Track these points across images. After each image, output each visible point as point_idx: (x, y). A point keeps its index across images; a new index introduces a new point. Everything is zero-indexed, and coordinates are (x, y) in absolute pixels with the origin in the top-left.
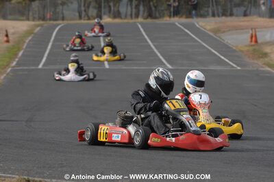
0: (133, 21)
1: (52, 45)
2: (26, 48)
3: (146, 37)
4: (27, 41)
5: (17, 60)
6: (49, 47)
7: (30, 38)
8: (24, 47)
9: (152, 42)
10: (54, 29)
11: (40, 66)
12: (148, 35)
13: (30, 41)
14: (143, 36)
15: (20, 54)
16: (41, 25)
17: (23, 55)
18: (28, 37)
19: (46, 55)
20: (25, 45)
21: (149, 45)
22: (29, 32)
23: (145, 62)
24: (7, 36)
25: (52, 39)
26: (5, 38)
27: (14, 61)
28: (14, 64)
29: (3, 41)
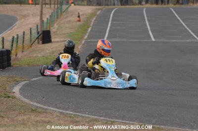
0: (166, 6)
1: (111, 24)
2: (93, 25)
3: (179, 18)
4: (93, 21)
5: (88, 34)
6: (109, 25)
7: (95, 18)
8: (92, 25)
9: (184, 22)
10: (111, 12)
12: (179, 17)
13: (95, 21)
14: (176, 17)
15: (89, 30)
17: (91, 31)
18: (93, 17)
20: (92, 23)
21: (182, 24)
22: (93, 15)
23: (181, 37)
24: (79, 17)
25: (111, 19)
26: (78, 19)
27: (86, 35)
28: (86, 37)
29: (76, 20)
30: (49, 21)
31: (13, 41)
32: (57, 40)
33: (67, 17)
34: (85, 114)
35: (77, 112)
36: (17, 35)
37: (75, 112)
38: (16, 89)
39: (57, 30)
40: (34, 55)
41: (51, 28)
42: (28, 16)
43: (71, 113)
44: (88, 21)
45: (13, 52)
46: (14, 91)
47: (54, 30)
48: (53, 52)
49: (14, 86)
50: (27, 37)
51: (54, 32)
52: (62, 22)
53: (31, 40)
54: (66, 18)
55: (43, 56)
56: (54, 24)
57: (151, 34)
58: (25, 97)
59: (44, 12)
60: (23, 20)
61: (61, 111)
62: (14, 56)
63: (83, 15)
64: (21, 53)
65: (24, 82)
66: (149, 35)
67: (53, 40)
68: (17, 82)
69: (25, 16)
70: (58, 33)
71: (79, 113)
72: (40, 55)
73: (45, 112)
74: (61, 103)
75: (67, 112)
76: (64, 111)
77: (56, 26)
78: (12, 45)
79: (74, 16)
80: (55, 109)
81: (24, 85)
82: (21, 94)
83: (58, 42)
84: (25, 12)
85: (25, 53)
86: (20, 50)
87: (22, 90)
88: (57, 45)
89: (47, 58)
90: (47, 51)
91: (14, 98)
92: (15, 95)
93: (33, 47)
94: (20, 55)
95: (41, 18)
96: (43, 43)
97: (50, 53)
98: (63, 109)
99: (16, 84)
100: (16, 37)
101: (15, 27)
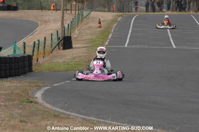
0: (187, 13)
1: (132, 30)
2: (114, 32)
4: (114, 27)
6: (130, 32)
8: (112, 31)
11: (126, 46)
15: (110, 36)
16: (122, 16)
17: (112, 37)
18: (114, 24)
19: (128, 37)
22: (114, 21)
24: (100, 23)
25: (131, 26)
26: (99, 25)
27: (107, 41)
28: (107, 43)
29: (97, 27)
30: (69, 27)
31: (34, 46)
32: (78, 46)
33: (88, 23)
34: (108, 120)
35: (100, 118)
36: (39, 41)
37: (98, 118)
38: (39, 95)
39: (78, 35)
40: (56, 61)
41: (72, 34)
42: (49, 21)
43: (94, 119)
44: (109, 28)
45: (34, 57)
46: (36, 96)
47: (75, 36)
48: (74, 58)
49: (36, 92)
50: (48, 42)
51: (75, 38)
52: (82, 28)
53: (52, 46)
54: (86, 24)
55: (64, 62)
56: (75, 29)
57: (172, 41)
58: (47, 102)
59: (65, 18)
60: (44, 26)
61: (84, 117)
62: (36, 62)
63: (104, 21)
64: (42, 58)
65: (47, 88)
66: (170, 42)
67: (73, 46)
68: (39, 88)
69: (46, 22)
70: (79, 39)
71: (102, 119)
72: (61, 61)
73: (68, 117)
74: (83, 109)
75: (90, 118)
76: (87, 117)
77: (76, 32)
78: (34, 51)
79: (94, 22)
80: (77, 115)
81: (46, 91)
82: (43, 99)
83: (79, 48)
84: (46, 18)
85: (46, 59)
86: (42, 56)
87: (44, 95)
88: (78, 50)
89: (68, 64)
90: (68, 57)
91: (36, 103)
92: (37, 100)
93: (53, 53)
94: (41, 60)
95: (62, 24)
96: (64, 49)
97: (71, 59)
98: (86, 115)
99: (38, 90)
100: (37, 43)
101: (36, 33)
